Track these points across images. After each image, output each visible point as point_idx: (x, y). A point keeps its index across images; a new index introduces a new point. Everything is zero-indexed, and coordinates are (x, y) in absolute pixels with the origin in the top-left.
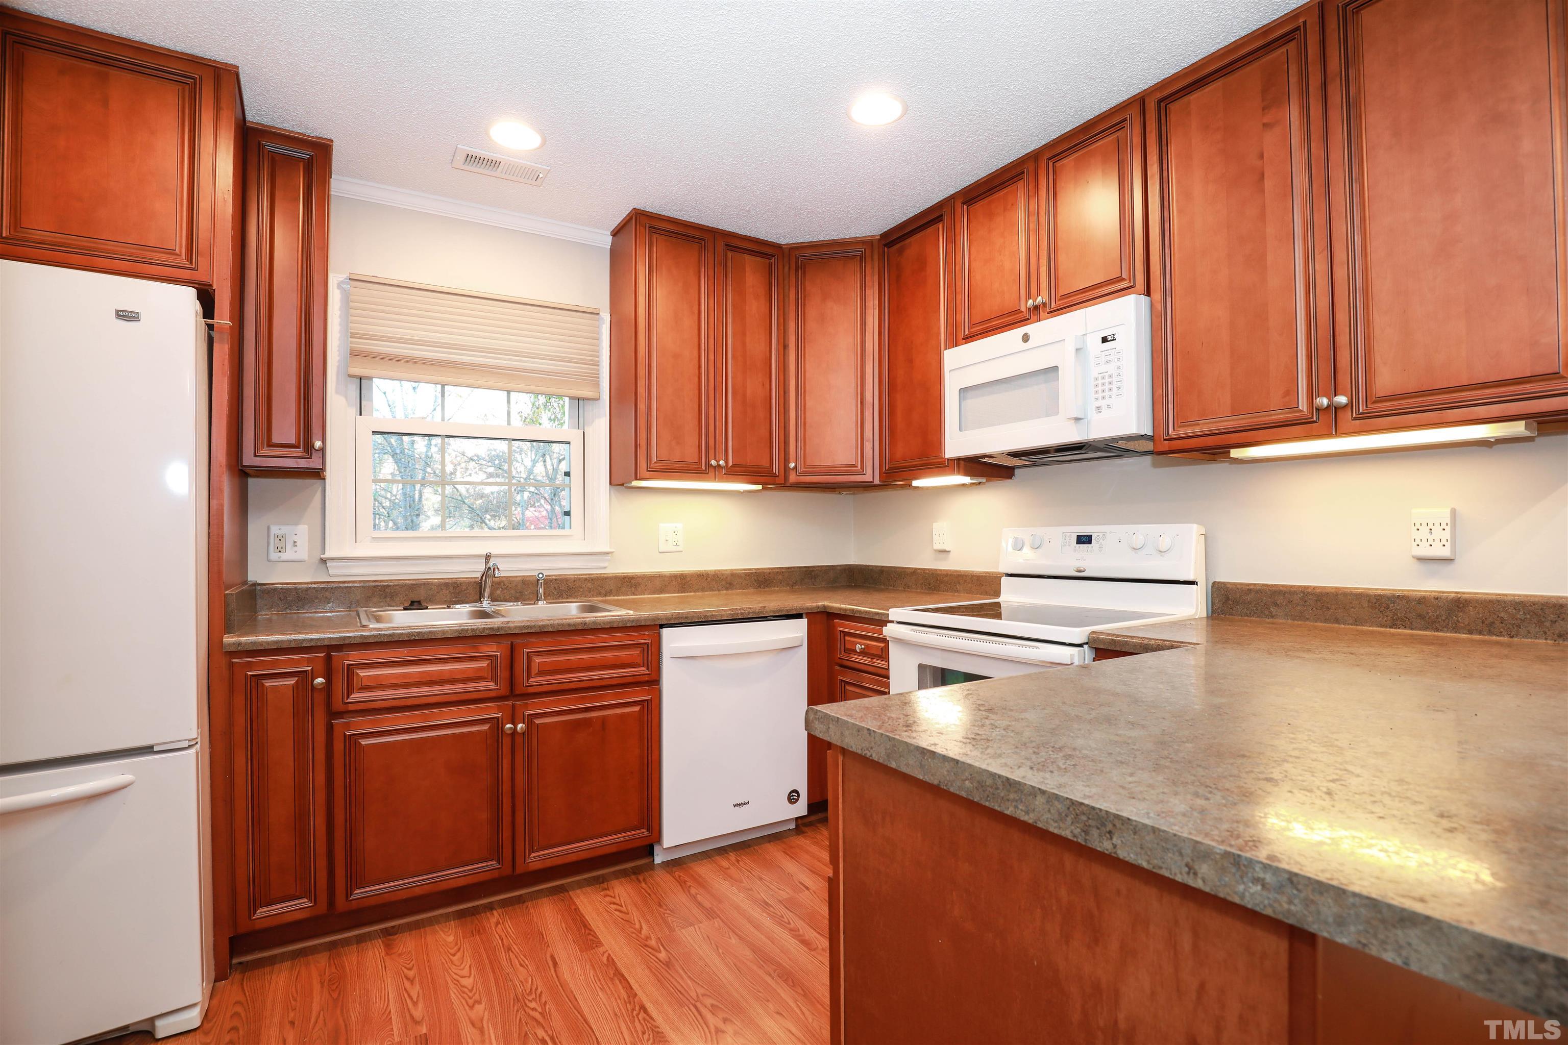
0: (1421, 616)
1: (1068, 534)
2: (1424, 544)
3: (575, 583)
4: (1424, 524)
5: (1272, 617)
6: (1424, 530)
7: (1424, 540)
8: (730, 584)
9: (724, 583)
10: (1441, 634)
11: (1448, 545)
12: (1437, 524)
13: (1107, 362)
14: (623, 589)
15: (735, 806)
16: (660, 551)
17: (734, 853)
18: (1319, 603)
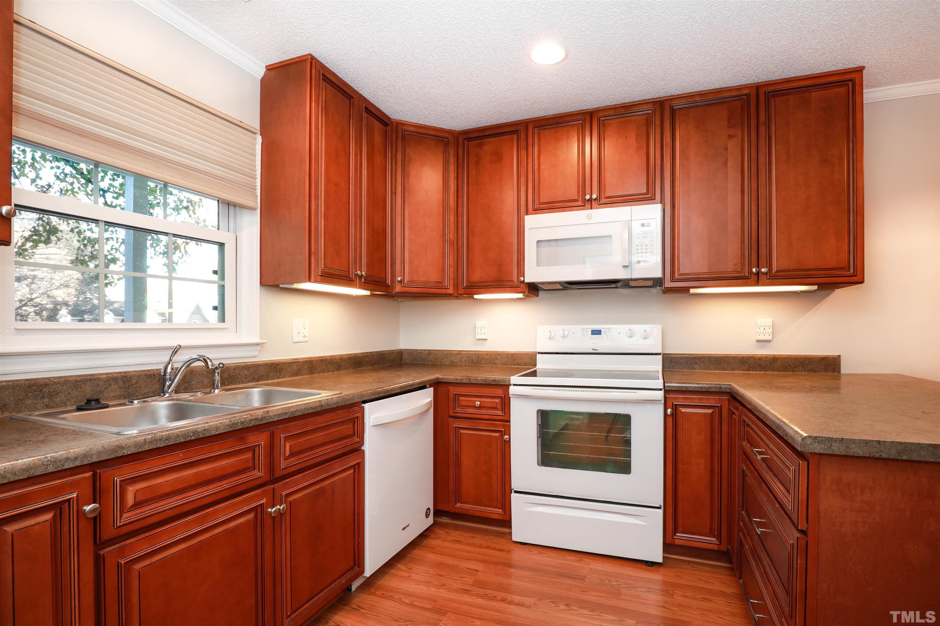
0: (759, 365)
1: (585, 329)
2: (762, 334)
3: (235, 371)
4: (762, 326)
5: (694, 369)
6: (762, 328)
7: (762, 333)
8: (340, 366)
9: (336, 365)
10: (767, 372)
11: (771, 335)
12: (767, 326)
13: (644, 238)
14: (271, 374)
15: (403, 529)
16: (294, 341)
17: (400, 564)
18: (716, 362)
